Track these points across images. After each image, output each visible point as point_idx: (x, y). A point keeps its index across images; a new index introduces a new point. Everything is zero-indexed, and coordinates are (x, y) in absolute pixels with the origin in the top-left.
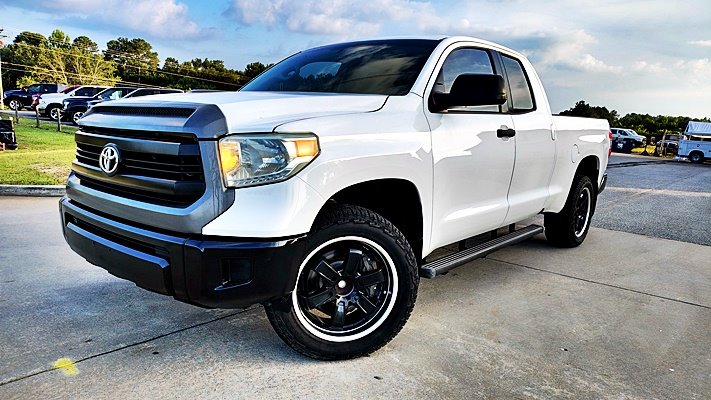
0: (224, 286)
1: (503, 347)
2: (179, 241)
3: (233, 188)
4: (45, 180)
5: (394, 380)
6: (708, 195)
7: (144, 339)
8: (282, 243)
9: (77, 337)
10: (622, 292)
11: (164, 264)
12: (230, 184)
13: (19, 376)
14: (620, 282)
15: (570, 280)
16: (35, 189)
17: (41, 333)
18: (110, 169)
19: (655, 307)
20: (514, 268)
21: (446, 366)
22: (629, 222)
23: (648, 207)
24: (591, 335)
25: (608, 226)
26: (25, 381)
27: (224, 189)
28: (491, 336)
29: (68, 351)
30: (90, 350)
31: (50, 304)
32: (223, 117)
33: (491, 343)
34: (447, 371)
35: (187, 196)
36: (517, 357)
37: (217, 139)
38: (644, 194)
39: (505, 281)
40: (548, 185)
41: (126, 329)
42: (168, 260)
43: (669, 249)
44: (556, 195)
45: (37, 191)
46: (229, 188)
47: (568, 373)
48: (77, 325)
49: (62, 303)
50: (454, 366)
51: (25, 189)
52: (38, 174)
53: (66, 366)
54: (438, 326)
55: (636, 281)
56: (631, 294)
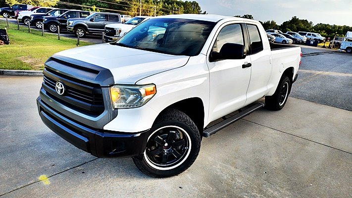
0: (113, 152)
1: (238, 171)
2: (93, 132)
3: (117, 109)
4: (25, 67)
5: (188, 189)
6: (350, 75)
7: (78, 164)
8: (139, 135)
9: (48, 163)
10: (297, 139)
11: (86, 140)
12: (116, 107)
13: (25, 185)
14: (297, 132)
15: (273, 131)
16: (21, 72)
17: (32, 161)
18: (61, 93)
19: (311, 148)
21: (211, 181)
24: (278, 165)
25: (297, 97)
26: (27, 187)
27: (113, 109)
28: (233, 164)
29: (44, 171)
30: (54, 171)
31: (34, 144)
32: (112, 76)
33: (233, 168)
34: (211, 184)
35: (96, 113)
36: (243, 176)
37: (110, 87)
39: (243, 132)
40: (267, 85)
41: (69, 159)
42: (88, 138)
43: (324, 111)
44: (271, 89)
45: (22, 73)
46: (115, 109)
47: (265, 186)
48: (48, 156)
49: (39, 143)
50: (215, 181)
51: (16, 72)
52: (22, 63)
53: (44, 179)
54: (210, 158)
55: (304, 132)
56: (301, 140)
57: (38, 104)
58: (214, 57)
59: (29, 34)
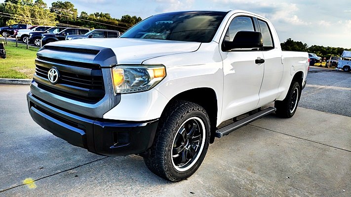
0: (115, 146)
1: (257, 176)
2: (91, 122)
3: (120, 94)
4: (20, 76)
5: (201, 194)
7: (70, 168)
8: (145, 124)
9: (36, 166)
10: (315, 144)
11: (82, 133)
12: (118, 92)
13: (5, 188)
14: (314, 138)
15: (288, 137)
16: (15, 81)
17: (17, 163)
18: (54, 81)
19: (332, 153)
20: (259, 129)
21: (228, 186)
22: (315, 104)
23: (324, 96)
24: (301, 170)
25: (306, 107)
26: (8, 192)
27: (115, 94)
28: (250, 169)
29: (31, 174)
30: (42, 174)
31: (22, 146)
32: (115, 55)
33: (250, 173)
34: (228, 189)
35: (94, 99)
36: (264, 181)
37: (112, 67)
38: (322, 88)
39: (255, 137)
40: (278, 87)
42: (85, 131)
43: (337, 119)
44: (282, 92)
45: (16, 82)
46: (118, 94)
47: (290, 191)
48: (36, 159)
49: (28, 146)
50: (232, 187)
51: (10, 80)
52: (16, 73)
53: (30, 183)
54: (222, 162)
55: (321, 138)
56: (320, 146)
57: (28, 99)
58: (227, 46)
59: (27, 50)
